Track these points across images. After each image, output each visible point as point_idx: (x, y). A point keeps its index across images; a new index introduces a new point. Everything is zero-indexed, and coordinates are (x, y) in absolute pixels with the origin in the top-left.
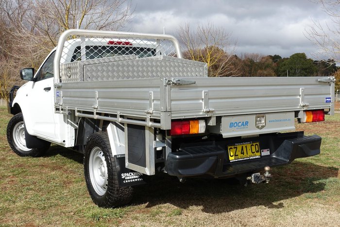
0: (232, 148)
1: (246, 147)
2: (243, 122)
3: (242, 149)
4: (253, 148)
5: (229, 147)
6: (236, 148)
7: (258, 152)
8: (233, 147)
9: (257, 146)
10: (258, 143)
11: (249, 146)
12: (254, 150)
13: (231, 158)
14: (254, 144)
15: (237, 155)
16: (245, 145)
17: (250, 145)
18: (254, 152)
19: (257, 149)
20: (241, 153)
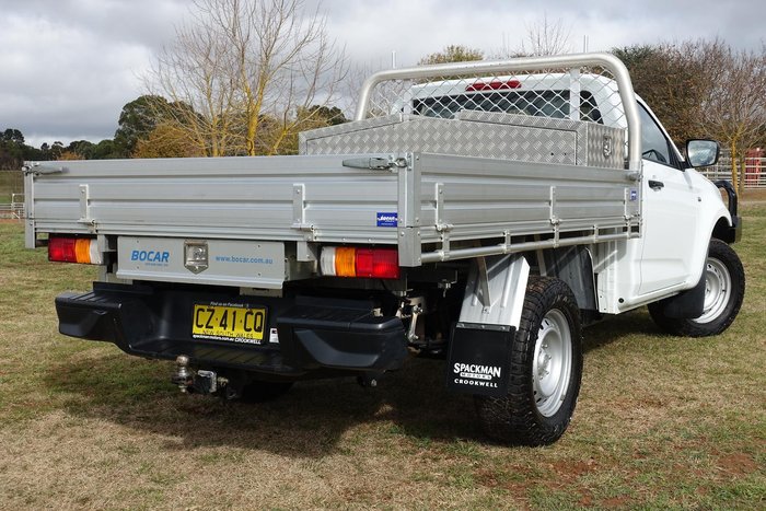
0: (203, 310)
1: (234, 313)
2: (158, 253)
3: (225, 316)
4: (251, 318)
5: (197, 307)
6: (213, 311)
7: (258, 330)
8: (206, 308)
9: (259, 317)
10: (263, 311)
11: (241, 313)
12: (250, 325)
13: (196, 330)
14: (255, 311)
15: (212, 327)
16: (234, 309)
17: (245, 311)
18: (250, 330)
19: (258, 325)
20: (221, 325)
